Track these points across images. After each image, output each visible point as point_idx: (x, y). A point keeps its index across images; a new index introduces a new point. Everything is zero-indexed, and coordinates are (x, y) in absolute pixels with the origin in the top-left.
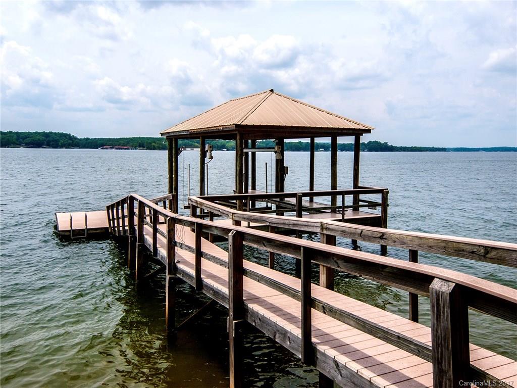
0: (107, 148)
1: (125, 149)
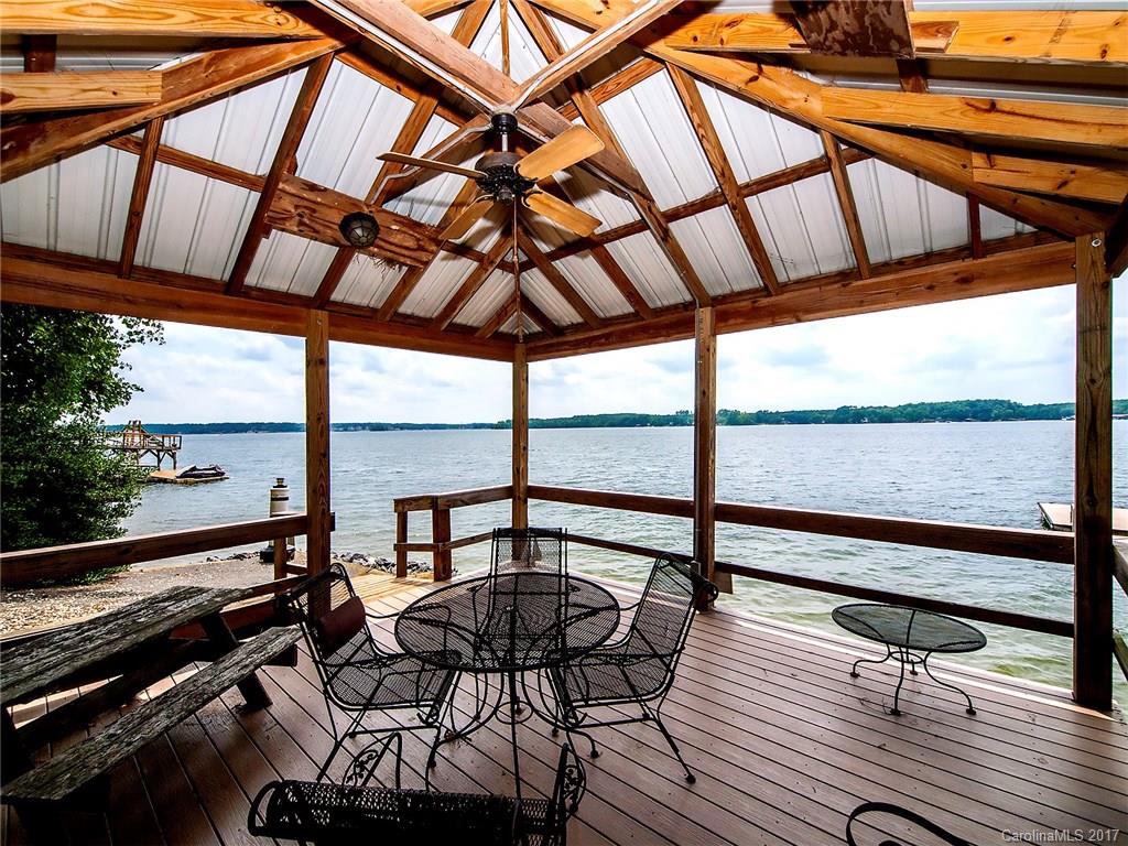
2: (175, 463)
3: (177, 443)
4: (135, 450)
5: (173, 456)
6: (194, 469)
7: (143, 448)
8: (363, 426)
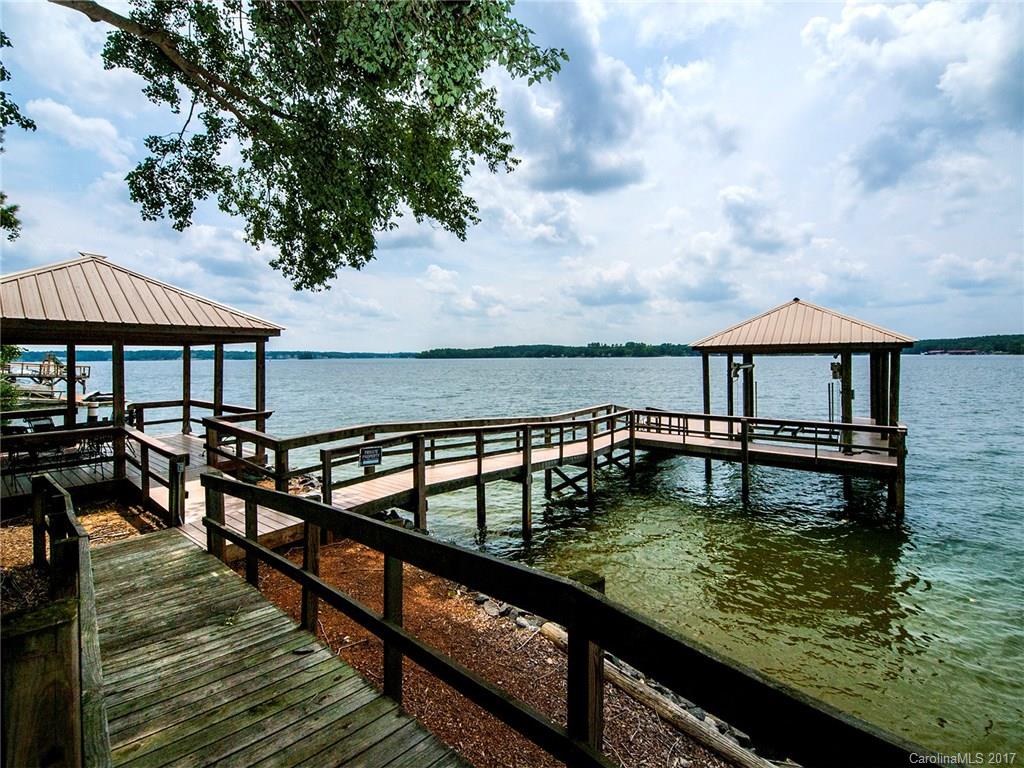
0: (935, 354)
1: (968, 354)
2: (84, 389)
3: (87, 372)
4: (50, 378)
5: (83, 383)
6: (98, 394)
7: (57, 376)
8: (292, 355)
